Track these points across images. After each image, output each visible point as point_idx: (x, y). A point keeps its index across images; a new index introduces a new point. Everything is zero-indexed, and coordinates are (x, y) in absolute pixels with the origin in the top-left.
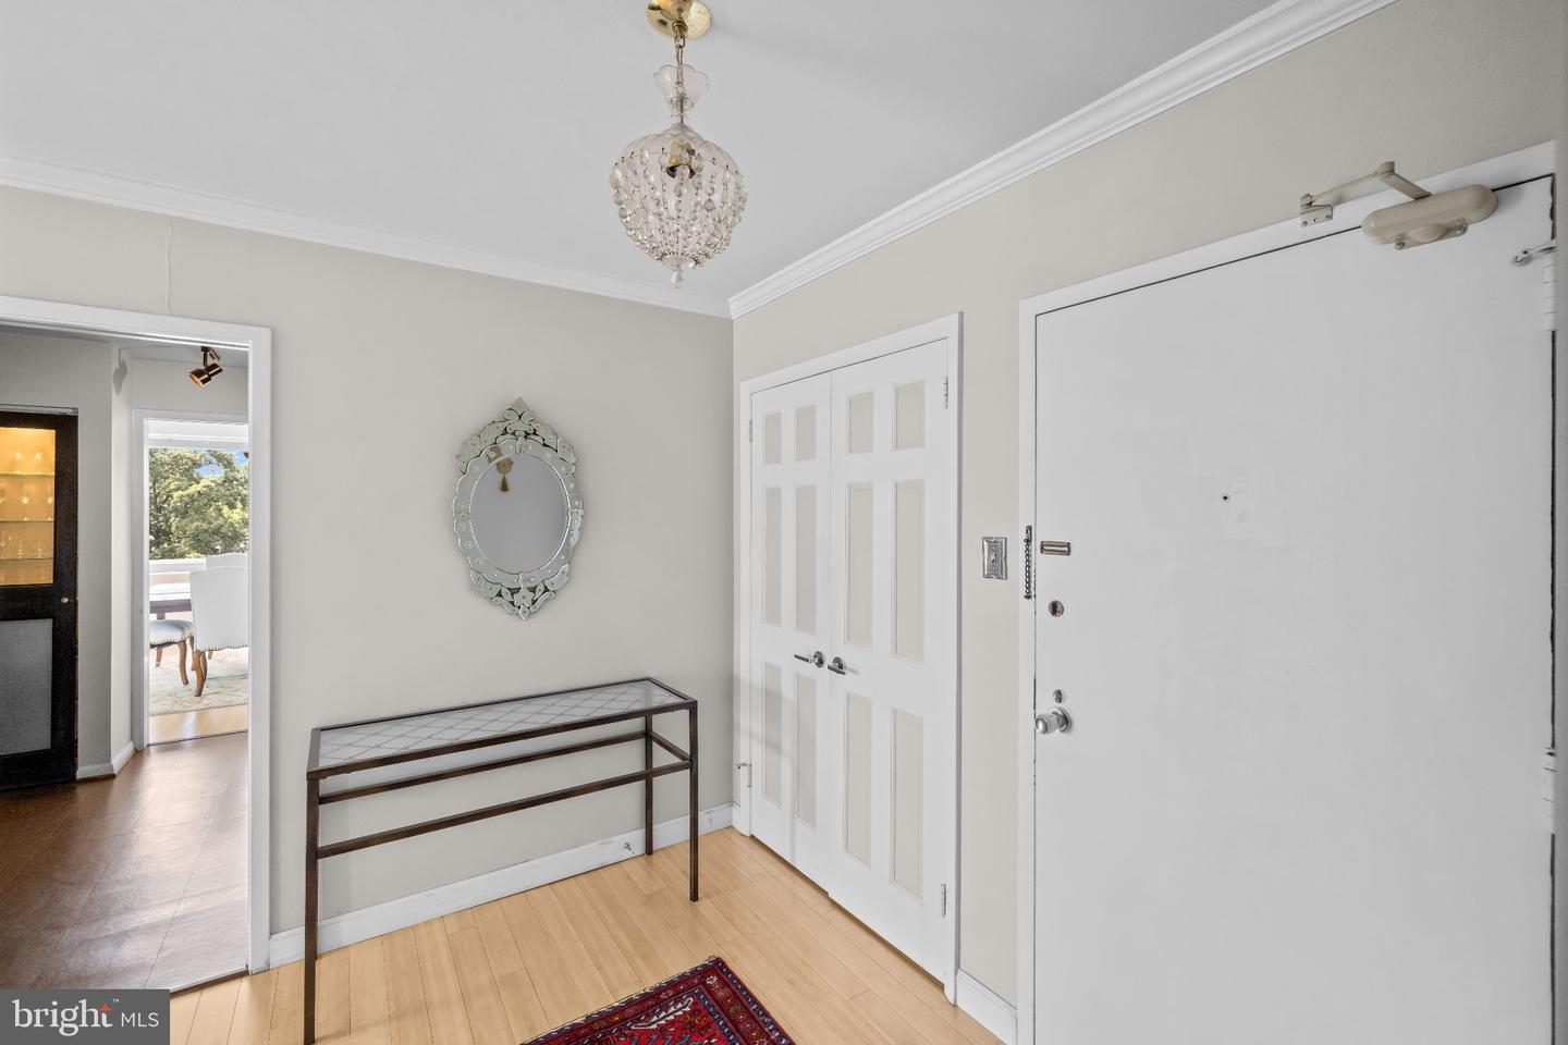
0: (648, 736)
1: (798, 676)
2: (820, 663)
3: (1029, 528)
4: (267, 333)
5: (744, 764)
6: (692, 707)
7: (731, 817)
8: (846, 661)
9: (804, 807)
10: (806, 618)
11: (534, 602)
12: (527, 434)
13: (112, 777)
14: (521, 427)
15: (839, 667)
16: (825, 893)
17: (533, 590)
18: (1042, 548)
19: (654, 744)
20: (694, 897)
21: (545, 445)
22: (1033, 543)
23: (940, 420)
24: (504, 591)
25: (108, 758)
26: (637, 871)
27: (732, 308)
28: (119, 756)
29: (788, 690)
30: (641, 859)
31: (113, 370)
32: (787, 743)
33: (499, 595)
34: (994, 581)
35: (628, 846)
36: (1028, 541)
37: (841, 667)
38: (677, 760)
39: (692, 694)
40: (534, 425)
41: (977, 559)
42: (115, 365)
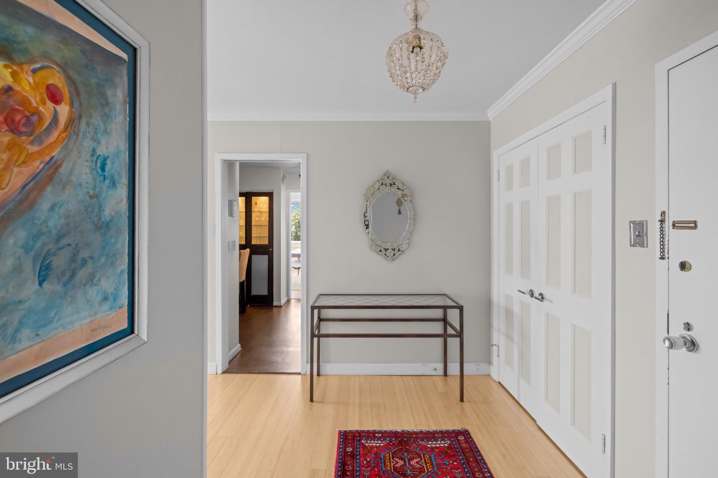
0: (445, 320)
1: (522, 302)
2: (532, 295)
3: (663, 213)
4: (306, 154)
5: (495, 345)
6: (461, 308)
7: (490, 370)
8: (546, 295)
9: (524, 372)
10: (525, 272)
11: (394, 255)
12: (391, 184)
13: (281, 306)
14: (388, 182)
15: (542, 298)
16: (535, 421)
17: (394, 250)
18: (674, 225)
19: (448, 326)
20: (462, 400)
21: (398, 189)
22: (666, 223)
23: (601, 153)
24: (382, 249)
25: (280, 301)
26: (440, 382)
27: (489, 115)
28: (283, 301)
29: (516, 309)
30: (441, 377)
31: (281, 177)
32: (516, 336)
33: (380, 251)
34: (638, 249)
35: (435, 370)
36: (662, 221)
37: (543, 298)
38: (454, 333)
39: (462, 303)
40: (394, 181)
41: (625, 235)
42: (282, 175)
